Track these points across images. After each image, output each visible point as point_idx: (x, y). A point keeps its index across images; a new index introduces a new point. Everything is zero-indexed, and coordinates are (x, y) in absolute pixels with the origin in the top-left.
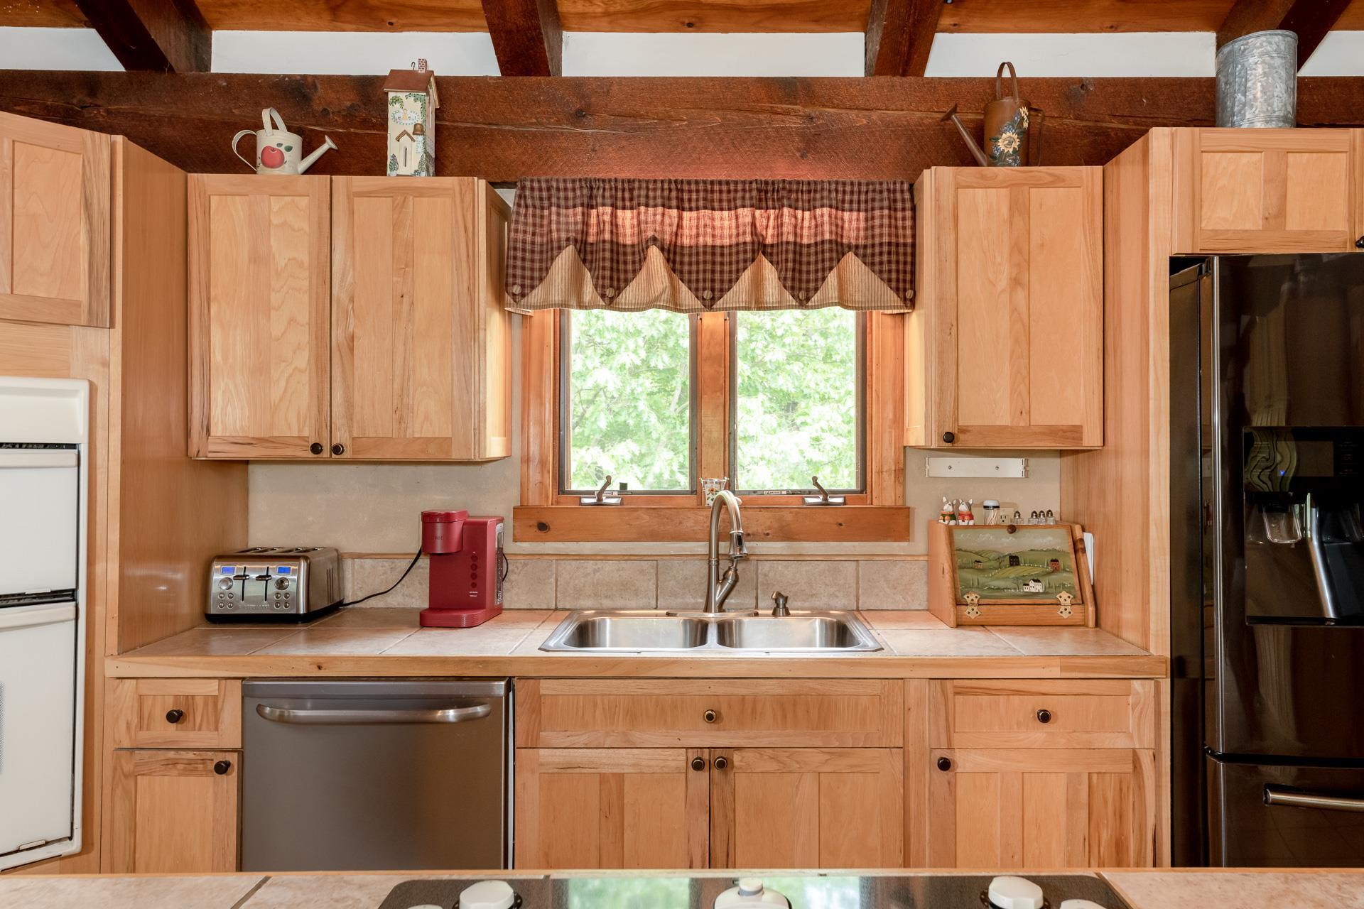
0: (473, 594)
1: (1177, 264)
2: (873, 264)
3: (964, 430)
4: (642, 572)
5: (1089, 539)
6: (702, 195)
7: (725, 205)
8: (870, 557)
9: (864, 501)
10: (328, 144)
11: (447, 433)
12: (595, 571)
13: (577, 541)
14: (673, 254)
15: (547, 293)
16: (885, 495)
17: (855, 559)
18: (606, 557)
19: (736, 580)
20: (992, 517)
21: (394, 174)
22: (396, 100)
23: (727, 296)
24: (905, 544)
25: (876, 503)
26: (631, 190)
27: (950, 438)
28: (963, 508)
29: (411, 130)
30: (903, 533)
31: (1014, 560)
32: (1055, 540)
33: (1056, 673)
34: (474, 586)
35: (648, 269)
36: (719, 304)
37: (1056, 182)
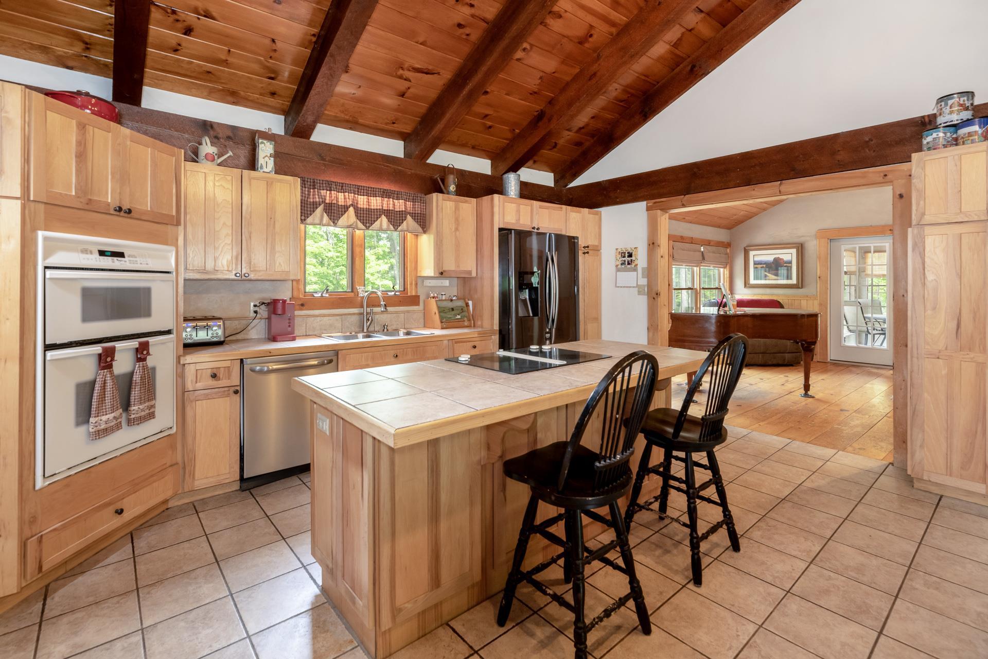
0: (289, 329)
1: (500, 230)
2: (415, 219)
3: (445, 271)
4: (337, 320)
5: (470, 303)
6: (365, 191)
7: (365, 194)
8: (408, 312)
9: (404, 294)
10: (230, 153)
11: (287, 269)
12: (320, 321)
13: (313, 309)
14: (358, 211)
15: (314, 220)
16: (411, 292)
17: (404, 312)
18: (324, 316)
19: (372, 320)
20: (444, 297)
21: (262, 171)
22: (262, 143)
23: (373, 226)
24: (417, 307)
25: (409, 294)
26: (342, 186)
27: (442, 273)
28: (436, 295)
29: (269, 155)
30: (417, 304)
31: (453, 309)
32: (460, 303)
33: (476, 335)
34: (289, 326)
35: (348, 214)
36: (371, 228)
37: (466, 202)
